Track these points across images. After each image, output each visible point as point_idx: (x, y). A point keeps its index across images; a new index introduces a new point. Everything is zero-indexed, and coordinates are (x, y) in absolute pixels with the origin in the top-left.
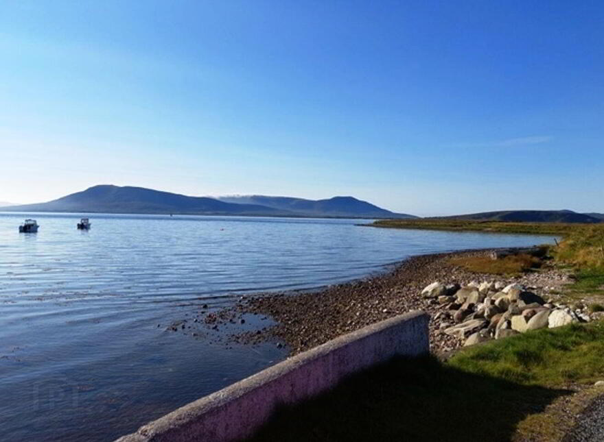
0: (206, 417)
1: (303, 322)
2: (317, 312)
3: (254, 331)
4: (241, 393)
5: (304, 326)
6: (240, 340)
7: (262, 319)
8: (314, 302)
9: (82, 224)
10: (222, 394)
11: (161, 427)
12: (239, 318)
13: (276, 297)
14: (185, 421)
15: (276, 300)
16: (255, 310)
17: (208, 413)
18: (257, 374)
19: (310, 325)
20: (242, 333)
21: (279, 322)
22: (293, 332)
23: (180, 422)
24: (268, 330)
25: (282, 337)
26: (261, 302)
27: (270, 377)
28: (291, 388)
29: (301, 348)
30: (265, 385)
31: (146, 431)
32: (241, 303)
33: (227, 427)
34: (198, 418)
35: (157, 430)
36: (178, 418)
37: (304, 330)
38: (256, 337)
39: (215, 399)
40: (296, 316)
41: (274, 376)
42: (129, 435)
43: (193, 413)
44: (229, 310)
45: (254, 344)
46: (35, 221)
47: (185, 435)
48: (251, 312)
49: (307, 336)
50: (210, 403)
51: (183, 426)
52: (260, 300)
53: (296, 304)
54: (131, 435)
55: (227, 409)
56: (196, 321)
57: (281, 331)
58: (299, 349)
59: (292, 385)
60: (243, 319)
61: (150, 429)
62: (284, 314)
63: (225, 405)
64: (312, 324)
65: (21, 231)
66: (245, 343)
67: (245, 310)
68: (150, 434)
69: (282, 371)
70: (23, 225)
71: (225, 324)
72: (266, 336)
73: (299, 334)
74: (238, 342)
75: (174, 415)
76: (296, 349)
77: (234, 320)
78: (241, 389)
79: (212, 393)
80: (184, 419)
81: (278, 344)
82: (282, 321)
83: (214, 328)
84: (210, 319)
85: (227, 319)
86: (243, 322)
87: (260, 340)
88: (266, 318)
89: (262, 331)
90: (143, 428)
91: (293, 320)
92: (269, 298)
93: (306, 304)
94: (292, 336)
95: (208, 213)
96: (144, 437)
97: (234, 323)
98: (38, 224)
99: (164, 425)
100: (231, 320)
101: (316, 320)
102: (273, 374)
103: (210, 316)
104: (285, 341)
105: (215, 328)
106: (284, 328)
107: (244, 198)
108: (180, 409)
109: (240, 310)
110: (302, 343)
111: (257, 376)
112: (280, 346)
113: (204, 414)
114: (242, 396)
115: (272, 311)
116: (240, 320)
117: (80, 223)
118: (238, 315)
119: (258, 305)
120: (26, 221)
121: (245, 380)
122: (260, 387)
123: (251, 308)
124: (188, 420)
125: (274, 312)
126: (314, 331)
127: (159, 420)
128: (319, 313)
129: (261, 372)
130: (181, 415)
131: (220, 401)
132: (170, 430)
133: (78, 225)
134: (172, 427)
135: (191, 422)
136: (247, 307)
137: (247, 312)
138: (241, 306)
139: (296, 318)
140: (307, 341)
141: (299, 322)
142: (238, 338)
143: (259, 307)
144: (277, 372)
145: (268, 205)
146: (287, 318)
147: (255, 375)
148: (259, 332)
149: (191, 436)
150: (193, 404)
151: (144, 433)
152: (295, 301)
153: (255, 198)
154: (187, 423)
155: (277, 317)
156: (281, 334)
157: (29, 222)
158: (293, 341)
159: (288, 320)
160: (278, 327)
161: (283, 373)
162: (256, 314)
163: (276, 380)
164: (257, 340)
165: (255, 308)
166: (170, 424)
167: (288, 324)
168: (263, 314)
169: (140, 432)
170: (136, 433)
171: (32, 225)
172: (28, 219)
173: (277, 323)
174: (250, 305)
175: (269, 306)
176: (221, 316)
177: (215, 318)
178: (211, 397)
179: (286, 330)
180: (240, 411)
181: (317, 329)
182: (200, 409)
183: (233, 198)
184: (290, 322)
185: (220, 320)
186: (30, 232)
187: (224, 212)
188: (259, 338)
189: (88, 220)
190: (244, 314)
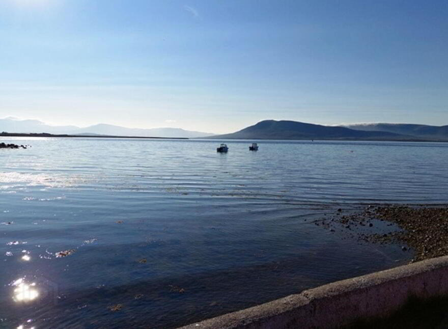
0: (352, 294)
1: (427, 232)
2: (441, 225)
3: (381, 233)
4: (379, 282)
5: (428, 236)
6: (369, 239)
7: (388, 225)
8: (438, 216)
9: (253, 147)
10: (363, 279)
11: (319, 294)
12: (368, 222)
13: (401, 208)
14: (335, 294)
15: (401, 210)
16: (381, 217)
17: (353, 291)
18: (392, 269)
19: (434, 235)
20: (371, 234)
21: (404, 229)
22: (418, 240)
23: (332, 293)
24: (393, 234)
25: (406, 242)
26: (386, 211)
27: (404, 274)
28: (423, 286)
29: (425, 255)
30: (400, 279)
31: (307, 294)
32: (369, 211)
33: (367, 306)
34: (346, 294)
35: (315, 295)
36: (330, 290)
37: (428, 239)
38: (383, 239)
39: (358, 282)
40: (420, 226)
41: (408, 274)
42: (296, 295)
43: (341, 289)
44: (359, 215)
45: (382, 244)
46: (226, 145)
47: (335, 304)
48: (377, 218)
49: (432, 245)
50: (354, 284)
51: (334, 297)
52: (386, 209)
53: (420, 216)
54: (298, 295)
55: (367, 292)
56: (333, 220)
57: (406, 237)
58: (423, 254)
59: (424, 284)
60: (372, 223)
61: (311, 294)
62: (408, 223)
63: (367, 289)
64: (436, 235)
65: (218, 151)
66: (373, 243)
67: (372, 216)
68: (310, 297)
69: (415, 271)
70: (219, 147)
71: (356, 225)
72: (392, 239)
73: (422, 242)
74: (367, 241)
75: (327, 287)
76: (421, 254)
77: (364, 223)
78: (378, 279)
79: (355, 277)
80: (334, 292)
81: (403, 247)
82: (406, 229)
83: (346, 227)
84: (344, 220)
85: (358, 222)
86: (371, 225)
87: (387, 241)
88: (391, 225)
89: (388, 235)
90: (305, 292)
91: (417, 229)
92: (394, 209)
93: (430, 216)
94: (416, 242)
95: (340, 138)
96: (306, 299)
97: (364, 225)
98: (228, 147)
99: (320, 293)
100: (361, 223)
101: (440, 232)
102: (407, 272)
103: (343, 218)
104: (409, 246)
105: (348, 227)
106: (408, 235)
107: (371, 126)
108: (331, 284)
109: (368, 216)
110: (426, 250)
111: (392, 271)
112: (405, 249)
113: (350, 292)
114: (380, 284)
115: (397, 220)
116: (368, 224)
118: (367, 220)
119: (384, 213)
120: (221, 145)
121: (382, 272)
122: (396, 280)
123: (378, 215)
124: (338, 293)
125: (399, 220)
126: (438, 241)
127: (316, 289)
128: (443, 226)
129: (396, 268)
130: (331, 289)
131: (362, 284)
132: (324, 298)
133: (250, 148)
134: (326, 296)
135: (339, 296)
136: (374, 214)
137: (374, 218)
138: (370, 213)
139: (420, 228)
140: (431, 248)
141: (422, 231)
142: (367, 238)
143: (384, 215)
144: (410, 271)
145: (392, 132)
146: (411, 227)
147: (390, 270)
148: (385, 235)
149: (340, 306)
150: (340, 283)
151: (306, 295)
152: (419, 214)
153: (380, 125)
154: (336, 296)
155: (401, 225)
156: (406, 240)
158: (417, 246)
159: (413, 229)
160: (403, 233)
161: (415, 273)
162: (382, 220)
163: (410, 277)
164: (384, 241)
165: (381, 215)
166: (325, 294)
167: (412, 232)
168: (388, 221)
169: (303, 294)
170: (300, 295)
171: (224, 147)
172: (222, 143)
173: (401, 230)
174: (377, 213)
175: (394, 215)
176: (353, 219)
177: (348, 220)
178: (354, 279)
179: (410, 236)
180: (378, 295)
181: (441, 240)
182: (347, 288)
183: (361, 126)
184: (414, 231)
185: (352, 221)
186: (222, 151)
187: (354, 138)
188: (385, 240)
189: (256, 144)
190: (372, 219)
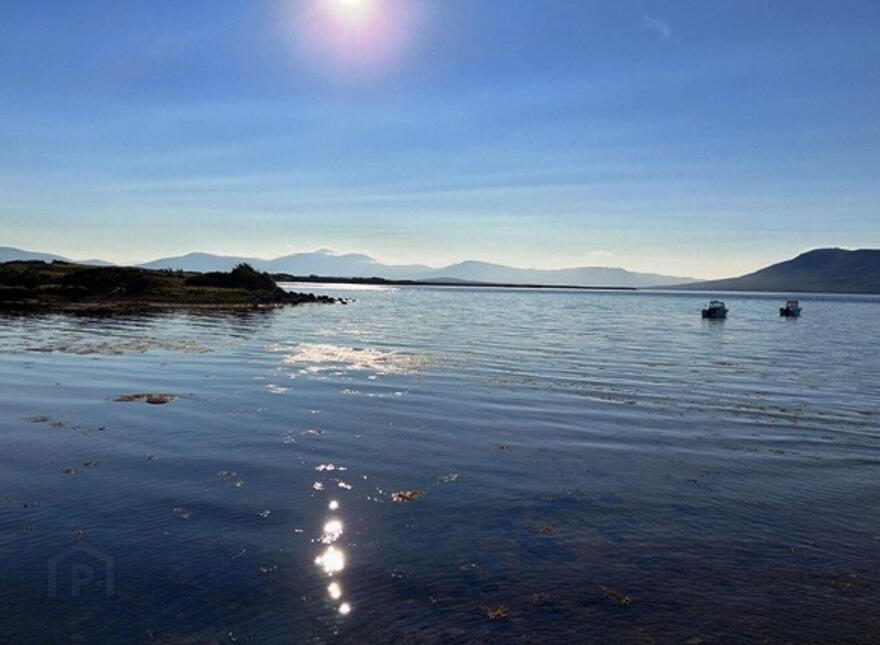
9: (788, 309)
46: (723, 304)
65: (704, 316)
70: (707, 308)
98: (727, 307)
117: (784, 307)
120: (712, 303)
133: (782, 310)
157: (716, 305)
171: (719, 309)
172: (713, 300)
186: (714, 317)
189: (796, 302)
